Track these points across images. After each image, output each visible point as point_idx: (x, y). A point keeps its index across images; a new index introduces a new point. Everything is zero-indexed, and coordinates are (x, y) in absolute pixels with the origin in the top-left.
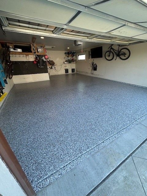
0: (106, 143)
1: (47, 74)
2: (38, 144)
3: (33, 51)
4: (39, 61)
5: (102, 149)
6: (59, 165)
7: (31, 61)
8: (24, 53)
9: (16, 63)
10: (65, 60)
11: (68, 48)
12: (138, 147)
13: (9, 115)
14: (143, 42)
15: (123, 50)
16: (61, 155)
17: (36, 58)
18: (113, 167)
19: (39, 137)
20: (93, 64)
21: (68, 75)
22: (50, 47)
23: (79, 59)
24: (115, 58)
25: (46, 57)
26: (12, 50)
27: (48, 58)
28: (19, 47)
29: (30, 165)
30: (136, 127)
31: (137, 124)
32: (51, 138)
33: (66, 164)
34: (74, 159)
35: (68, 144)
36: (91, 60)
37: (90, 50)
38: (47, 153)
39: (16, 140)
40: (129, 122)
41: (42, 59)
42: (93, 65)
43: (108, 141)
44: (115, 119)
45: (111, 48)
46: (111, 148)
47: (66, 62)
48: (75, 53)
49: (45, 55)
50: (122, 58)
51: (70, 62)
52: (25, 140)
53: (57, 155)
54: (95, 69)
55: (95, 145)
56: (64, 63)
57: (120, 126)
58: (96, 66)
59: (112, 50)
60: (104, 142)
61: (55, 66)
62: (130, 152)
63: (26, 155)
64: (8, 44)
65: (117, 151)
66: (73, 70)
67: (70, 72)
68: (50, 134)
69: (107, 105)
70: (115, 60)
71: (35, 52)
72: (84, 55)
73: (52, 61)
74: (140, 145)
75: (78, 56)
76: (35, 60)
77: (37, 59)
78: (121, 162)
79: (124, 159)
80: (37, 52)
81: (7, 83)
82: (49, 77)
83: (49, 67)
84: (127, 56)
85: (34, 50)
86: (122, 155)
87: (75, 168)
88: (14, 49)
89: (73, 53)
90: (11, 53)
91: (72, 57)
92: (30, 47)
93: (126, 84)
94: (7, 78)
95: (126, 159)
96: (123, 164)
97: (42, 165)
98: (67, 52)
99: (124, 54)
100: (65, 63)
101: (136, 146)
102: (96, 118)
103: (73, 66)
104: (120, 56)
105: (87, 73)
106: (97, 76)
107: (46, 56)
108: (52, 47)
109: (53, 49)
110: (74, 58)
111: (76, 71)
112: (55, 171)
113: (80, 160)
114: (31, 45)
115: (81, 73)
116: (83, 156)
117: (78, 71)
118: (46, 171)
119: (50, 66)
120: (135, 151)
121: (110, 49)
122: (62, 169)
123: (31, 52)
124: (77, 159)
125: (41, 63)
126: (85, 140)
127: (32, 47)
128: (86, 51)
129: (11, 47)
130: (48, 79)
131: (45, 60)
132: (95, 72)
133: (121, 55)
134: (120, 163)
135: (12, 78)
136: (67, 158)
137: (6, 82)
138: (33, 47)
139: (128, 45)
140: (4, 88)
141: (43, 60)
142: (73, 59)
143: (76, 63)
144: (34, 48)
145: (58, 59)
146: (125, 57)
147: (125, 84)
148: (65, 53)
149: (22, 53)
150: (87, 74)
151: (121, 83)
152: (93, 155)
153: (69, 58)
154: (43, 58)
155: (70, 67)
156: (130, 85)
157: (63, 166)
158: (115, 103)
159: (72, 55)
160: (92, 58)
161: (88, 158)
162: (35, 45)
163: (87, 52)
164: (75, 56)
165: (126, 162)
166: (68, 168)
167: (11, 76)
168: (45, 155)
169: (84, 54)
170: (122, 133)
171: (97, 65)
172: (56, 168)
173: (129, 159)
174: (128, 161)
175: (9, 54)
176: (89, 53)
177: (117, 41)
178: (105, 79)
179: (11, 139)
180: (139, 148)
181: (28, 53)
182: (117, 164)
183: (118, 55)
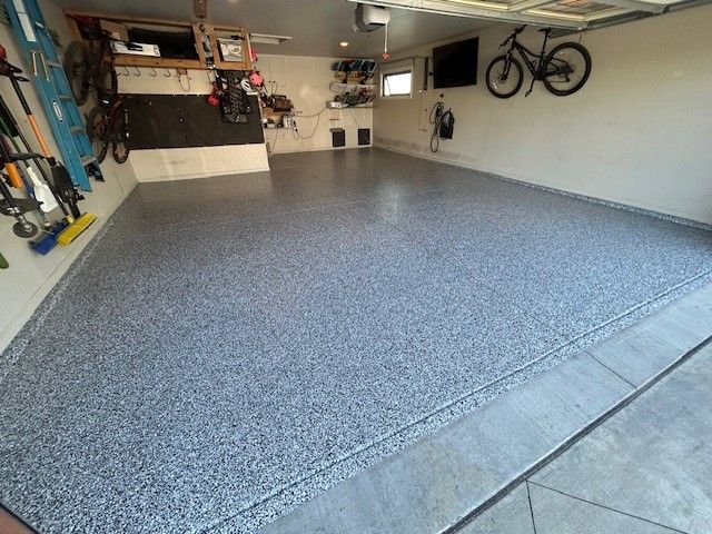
0: (436, 425)
1: (261, 148)
2: (176, 413)
3: (203, 55)
4: (227, 93)
5: (415, 446)
6: (237, 498)
7: (198, 94)
8: (168, 62)
9: (139, 100)
10: (332, 96)
11: (344, 44)
12: (562, 449)
13: (95, 297)
14: (648, 15)
15: (561, 54)
16: (254, 459)
17: (218, 83)
18: (444, 519)
19: (186, 387)
20: (438, 110)
21: (343, 151)
22: (271, 40)
23: (387, 93)
24: (526, 86)
25: (256, 79)
26: (121, 48)
27: (262, 85)
28: (149, 38)
29: (133, 488)
30: (570, 367)
31: (575, 357)
32: (230, 391)
33: (264, 497)
34: (299, 478)
35: (287, 419)
36: (433, 96)
37: (430, 54)
38: (201, 450)
39: (100, 393)
40: (541, 345)
41: (238, 86)
42: (437, 115)
43: (446, 416)
44: (490, 333)
45: (516, 45)
46: (449, 444)
47: (335, 101)
48: (373, 64)
49: (251, 73)
50: (555, 86)
51: (351, 101)
52: (132, 393)
53: (240, 459)
54: (446, 131)
55: (391, 432)
56: (328, 105)
57: (504, 361)
58: (452, 120)
59: (516, 54)
60: (430, 420)
61: (294, 119)
62: (522, 466)
63: (124, 451)
64: (104, 25)
65: (473, 458)
66: (363, 135)
67: (352, 141)
68: (228, 377)
69: (469, 275)
70: (528, 94)
71: (212, 59)
72: (409, 76)
73: (282, 99)
74: (568, 442)
75: (385, 76)
76: (215, 91)
77: (220, 87)
78: (481, 503)
79: (495, 492)
80: (217, 59)
81: (100, 178)
82: (266, 158)
83: (271, 122)
84: (575, 78)
85: (206, 50)
86: (490, 474)
87: (296, 514)
88: (130, 46)
89: (365, 67)
90: (117, 61)
91: (362, 83)
92: (191, 38)
93: (561, 195)
94: (101, 159)
95: (503, 493)
96: (488, 513)
97: (176, 495)
98: (341, 60)
99: (566, 70)
100: (333, 105)
101: (556, 442)
102: (416, 323)
103: (362, 118)
104: (550, 78)
105: (414, 146)
106: (452, 162)
107: (254, 76)
108: (281, 40)
109: (283, 47)
110: (369, 85)
111: (375, 138)
112: (217, 521)
113: (320, 485)
114: (196, 30)
115: (393, 148)
116: (335, 468)
117: (381, 141)
118: (183, 516)
119: (275, 118)
120: (545, 462)
121: (509, 46)
122: (246, 513)
123: (196, 57)
124: (309, 481)
125: (236, 105)
126: (354, 408)
127: (201, 39)
128: (414, 58)
129: (116, 35)
130: (264, 166)
131: (250, 92)
132: (445, 144)
133: (550, 74)
134: (474, 508)
135: (126, 158)
136: (271, 473)
137: (97, 173)
138: (203, 39)
139: (584, 30)
140: (82, 198)
141: (244, 92)
142: (365, 90)
143: (375, 107)
144: (208, 44)
145: (305, 91)
146: (568, 80)
147: (557, 194)
148: (335, 67)
149: (159, 61)
150: (416, 153)
151: (541, 190)
152: (375, 469)
153: (350, 87)
154: (243, 82)
155: (353, 121)
156: (575, 199)
157: (251, 503)
158: (502, 267)
159: (359, 75)
160: (437, 86)
161: (354, 479)
162: (209, 28)
163: (420, 63)
164: (371, 81)
165: (499, 504)
166: (268, 515)
167: (121, 153)
168: (193, 454)
169: (408, 69)
170: (506, 390)
171: (455, 117)
172: (224, 509)
173: (514, 492)
174: (507, 500)
175: (111, 66)
176: (426, 65)
177: (530, 8)
178: (482, 174)
179: (83, 387)
180: (565, 453)
181: (184, 63)
182: (462, 510)
183: (541, 75)
